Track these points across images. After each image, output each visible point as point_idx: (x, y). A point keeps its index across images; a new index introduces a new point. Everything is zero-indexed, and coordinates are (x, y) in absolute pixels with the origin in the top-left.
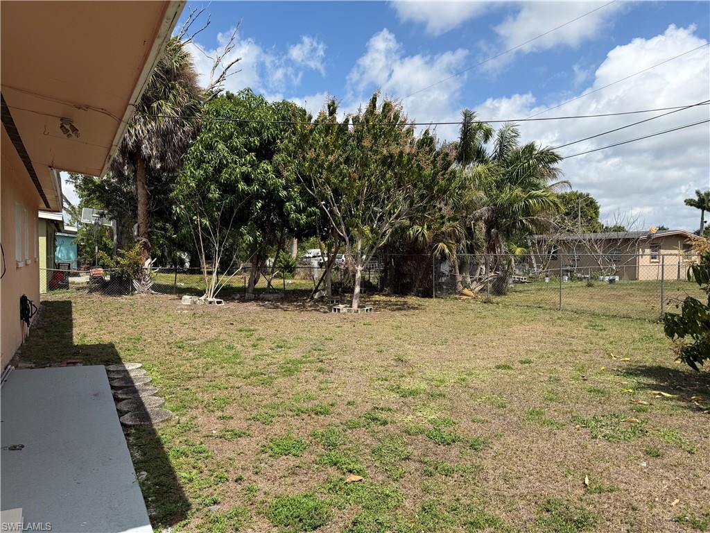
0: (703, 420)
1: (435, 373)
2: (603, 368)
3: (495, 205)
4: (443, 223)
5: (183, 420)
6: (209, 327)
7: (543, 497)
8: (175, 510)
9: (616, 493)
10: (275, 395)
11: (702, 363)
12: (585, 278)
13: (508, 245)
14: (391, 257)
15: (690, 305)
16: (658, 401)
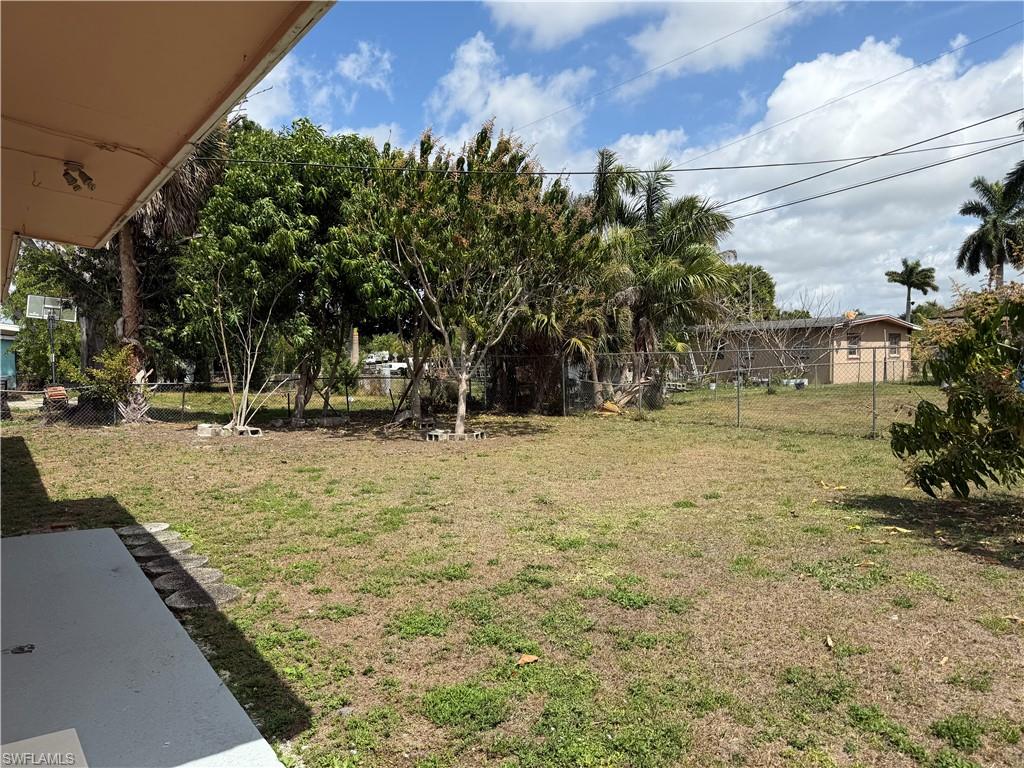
0: (955, 559)
1: (596, 517)
2: (815, 500)
3: (645, 284)
4: (581, 310)
5: (260, 597)
6: (250, 467)
7: (779, 667)
8: (291, 716)
9: (870, 654)
10: (383, 557)
11: (941, 488)
12: (763, 382)
13: (661, 339)
14: (501, 360)
15: (926, 412)
16: (896, 540)
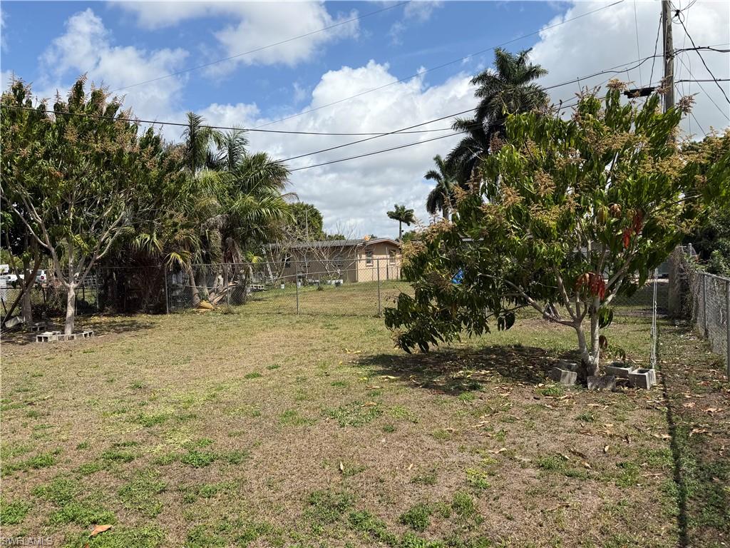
0: (420, 393)
1: (182, 395)
2: (341, 362)
3: (230, 213)
4: (176, 231)
7: (306, 493)
9: (366, 471)
11: (414, 348)
12: (315, 283)
13: (244, 253)
14: (112, 271)
15: (403, 300)
16: (386, 384)
